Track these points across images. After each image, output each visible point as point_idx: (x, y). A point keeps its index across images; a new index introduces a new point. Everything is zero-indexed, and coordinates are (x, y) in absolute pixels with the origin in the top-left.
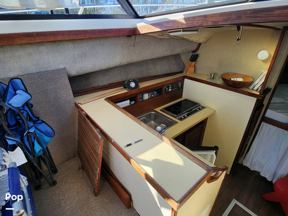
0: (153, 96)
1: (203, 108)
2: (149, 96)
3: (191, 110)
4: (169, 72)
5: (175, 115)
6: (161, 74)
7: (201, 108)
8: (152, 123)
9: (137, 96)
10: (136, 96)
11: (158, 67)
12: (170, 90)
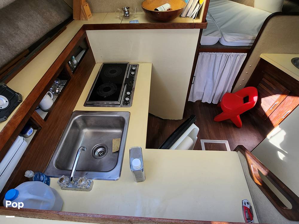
0: (57, 91)
1: (136, 66)
2: (50, 96)
3: (126, 78)
4: (48, 28)
5: (116, 103)
6: (38, 38)
7: (134, 68)
8: (86, 133)
9: (31, 117)
10: (30, 120)
11: (21, 24)
12: (75, 62)
